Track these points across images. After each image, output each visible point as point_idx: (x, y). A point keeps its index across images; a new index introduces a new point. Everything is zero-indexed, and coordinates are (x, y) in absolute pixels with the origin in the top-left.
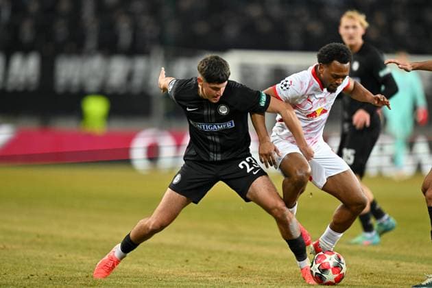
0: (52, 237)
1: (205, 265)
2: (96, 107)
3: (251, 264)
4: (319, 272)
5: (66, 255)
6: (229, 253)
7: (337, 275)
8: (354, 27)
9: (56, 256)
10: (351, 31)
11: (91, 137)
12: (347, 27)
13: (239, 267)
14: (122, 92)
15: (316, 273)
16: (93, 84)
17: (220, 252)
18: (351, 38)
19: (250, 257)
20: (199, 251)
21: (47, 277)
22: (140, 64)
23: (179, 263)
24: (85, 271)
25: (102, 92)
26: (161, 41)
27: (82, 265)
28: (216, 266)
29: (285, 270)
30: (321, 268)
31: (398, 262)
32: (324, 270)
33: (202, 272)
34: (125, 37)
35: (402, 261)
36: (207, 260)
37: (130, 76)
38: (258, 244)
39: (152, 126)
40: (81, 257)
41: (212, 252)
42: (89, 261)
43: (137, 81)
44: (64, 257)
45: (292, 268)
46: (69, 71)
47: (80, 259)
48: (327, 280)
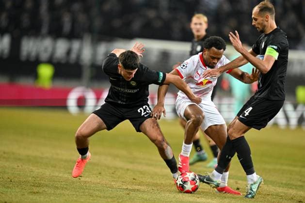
0: (13, 153)
1: (111, 176)
2: (46, 71)
3: (141, 177)
4: (182, 183)
5: (22, 166)
6: (128, 170)
7: (193, 186)
8: (201, 24)
9: (16, 166)
10: (198, 26)
11: (41, 90)
12: (196, 24)
13: (134, 179)
14: (63, 62)
15: (180, 184)
16: (44, 56)
17: (121, 168)
18: (198, 31)
19: (141, 173)
20: (108, 168)
21: (9, 180)
22: (76, 45)
23: (96, 174)
24: (33, 177)
25: (50, 61)
26: (90, 30)
27: (32, 173)
28: (119, 178)
29: (163, 182)
30: (183, 180)
31: (236, 181)
32: (185, 182)
33: (109, 181)
34: (67, 27)
35: (239, 180)
36: (113, 173)
37: (69, 52)
38: (147, 165)
39: (82, 85)
40: (31, 168)
41: (116, 168)
42: (37, 171)
43: (73, 56)
44: (20, 167)
45: (168, 181)
46: (30, 47)
47: (31, 169)
48: (187, 189)
